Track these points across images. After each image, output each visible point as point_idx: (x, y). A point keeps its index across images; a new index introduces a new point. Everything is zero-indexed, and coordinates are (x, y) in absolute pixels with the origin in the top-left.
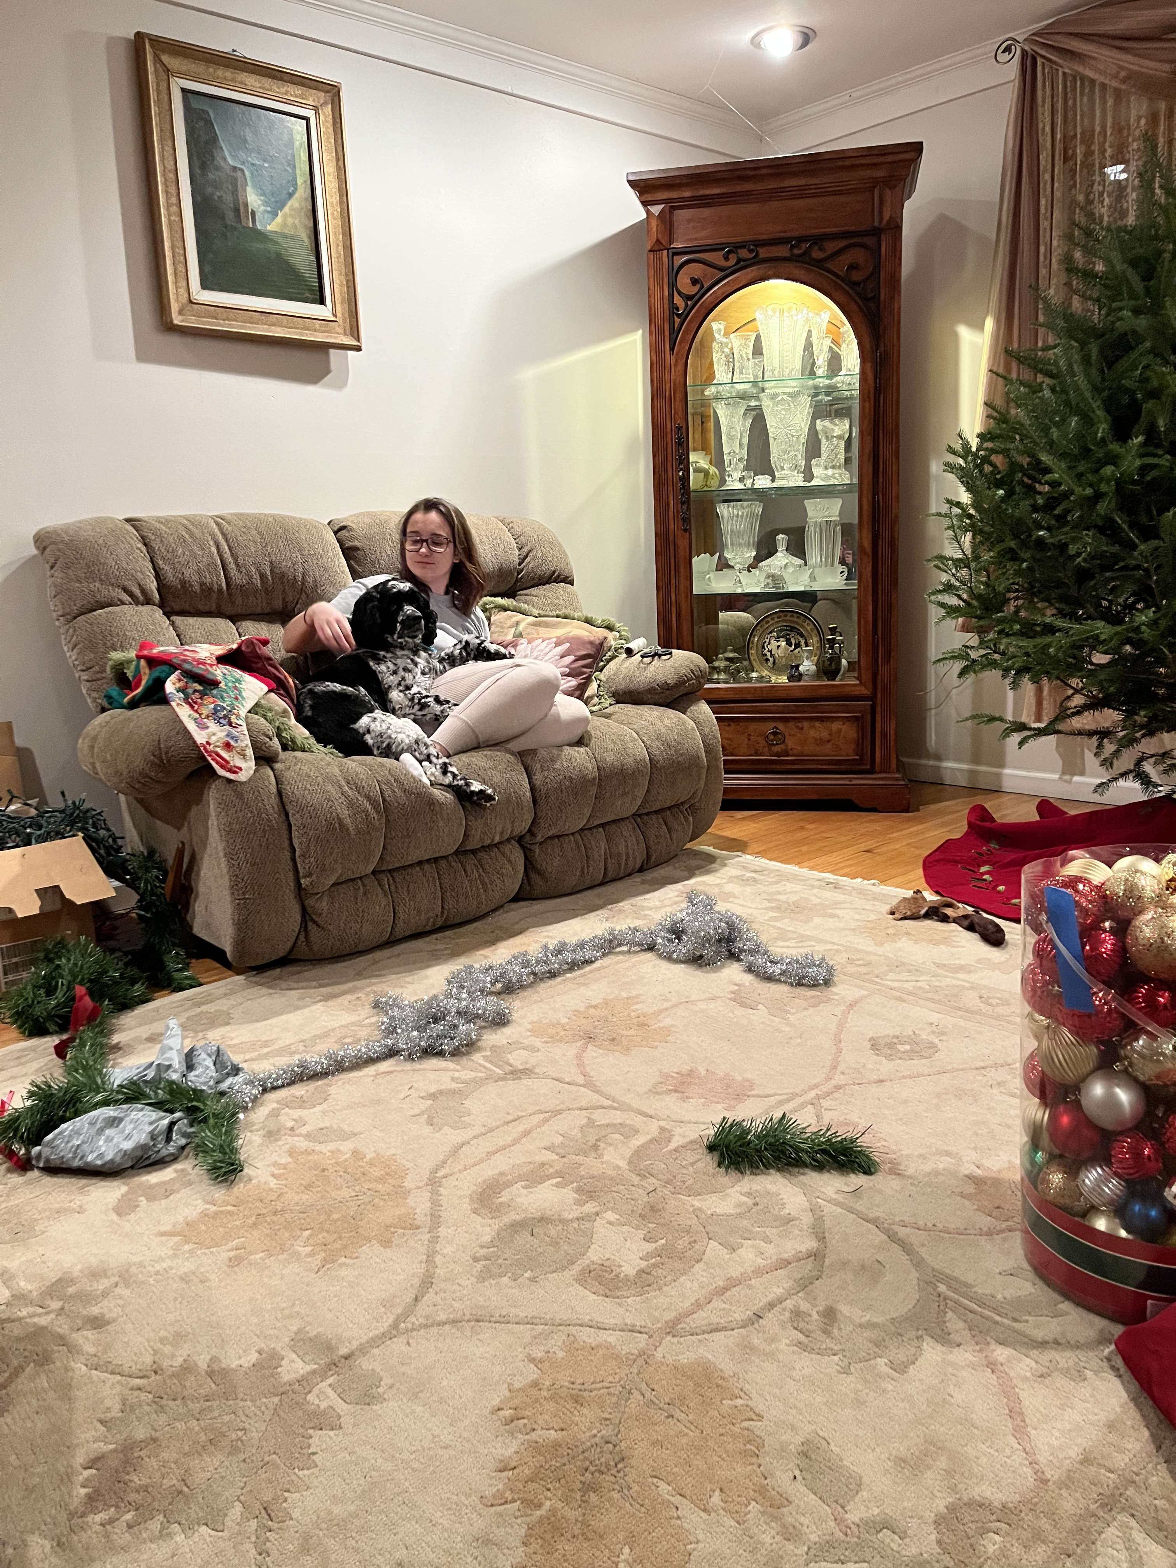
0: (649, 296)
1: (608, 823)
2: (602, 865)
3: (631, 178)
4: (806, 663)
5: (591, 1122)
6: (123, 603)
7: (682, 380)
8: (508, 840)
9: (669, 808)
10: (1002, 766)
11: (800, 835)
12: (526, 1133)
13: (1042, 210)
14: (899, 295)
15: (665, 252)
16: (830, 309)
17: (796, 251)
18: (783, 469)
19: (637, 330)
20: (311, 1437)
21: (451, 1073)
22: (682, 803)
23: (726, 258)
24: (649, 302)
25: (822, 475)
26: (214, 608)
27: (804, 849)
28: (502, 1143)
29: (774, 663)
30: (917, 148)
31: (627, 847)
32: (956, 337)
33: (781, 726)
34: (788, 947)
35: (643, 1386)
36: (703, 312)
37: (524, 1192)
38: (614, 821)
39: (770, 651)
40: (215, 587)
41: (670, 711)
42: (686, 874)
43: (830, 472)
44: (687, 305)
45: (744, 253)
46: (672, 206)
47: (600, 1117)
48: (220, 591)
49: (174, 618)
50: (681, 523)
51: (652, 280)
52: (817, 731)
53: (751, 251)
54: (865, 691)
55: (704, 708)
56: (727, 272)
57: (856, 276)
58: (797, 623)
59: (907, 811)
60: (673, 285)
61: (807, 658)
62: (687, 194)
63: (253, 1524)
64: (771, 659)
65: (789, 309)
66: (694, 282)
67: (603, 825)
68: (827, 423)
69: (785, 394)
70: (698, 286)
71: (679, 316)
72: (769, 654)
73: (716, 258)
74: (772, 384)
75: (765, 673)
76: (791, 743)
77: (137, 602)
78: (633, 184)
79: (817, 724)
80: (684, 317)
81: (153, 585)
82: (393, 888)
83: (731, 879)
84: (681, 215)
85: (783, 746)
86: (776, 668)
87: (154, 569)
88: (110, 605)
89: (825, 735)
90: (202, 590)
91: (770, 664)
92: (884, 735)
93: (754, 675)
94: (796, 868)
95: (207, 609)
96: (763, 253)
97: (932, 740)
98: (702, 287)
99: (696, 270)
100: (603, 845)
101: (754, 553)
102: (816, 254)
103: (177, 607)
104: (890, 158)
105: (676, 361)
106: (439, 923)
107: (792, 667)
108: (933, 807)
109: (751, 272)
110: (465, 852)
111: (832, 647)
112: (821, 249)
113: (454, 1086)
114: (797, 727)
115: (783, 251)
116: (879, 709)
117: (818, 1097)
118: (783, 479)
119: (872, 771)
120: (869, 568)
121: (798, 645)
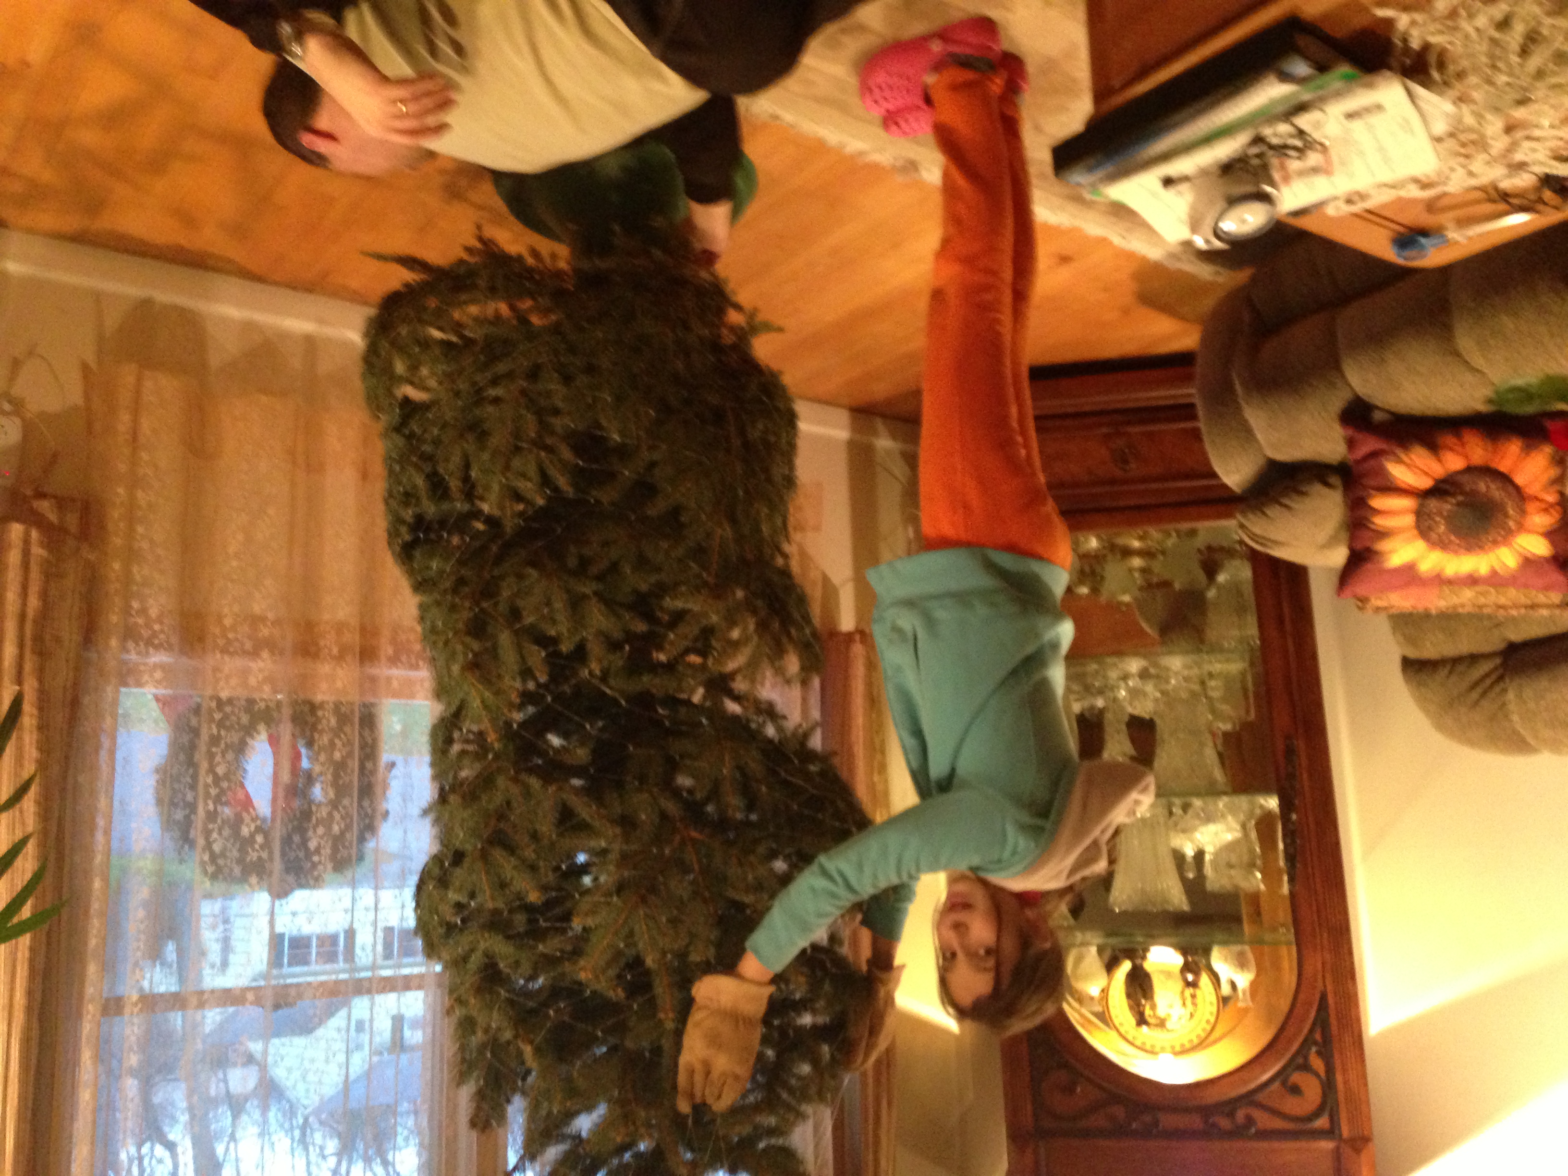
0: (1365, 1075)
7: (1302, 951)
15: (1344, 1136)
17: (1147, 1118)
23: (1251, 1119)
33: (1118, 473)
36: (1278, 1046)
45: (1224, 1123)
53: (1214, 1125)
56: (1248, 1098)
57: (1062, 1077)
60: (1328, 1086)
66: (1295, 1090)
71: (1315, 1043)
73: (1264, 1120)
76: (1102, 452)
80: (1307, 1043)
85: (1114, 446)
96: (1196, 1122)
98: (1285, 1083)
99: (1294, 1106)
102: (1119, 1112)
109: (1213, 1097)
112: (1113, 1118)
114: (1097, 473)
115: (1168, 1121)
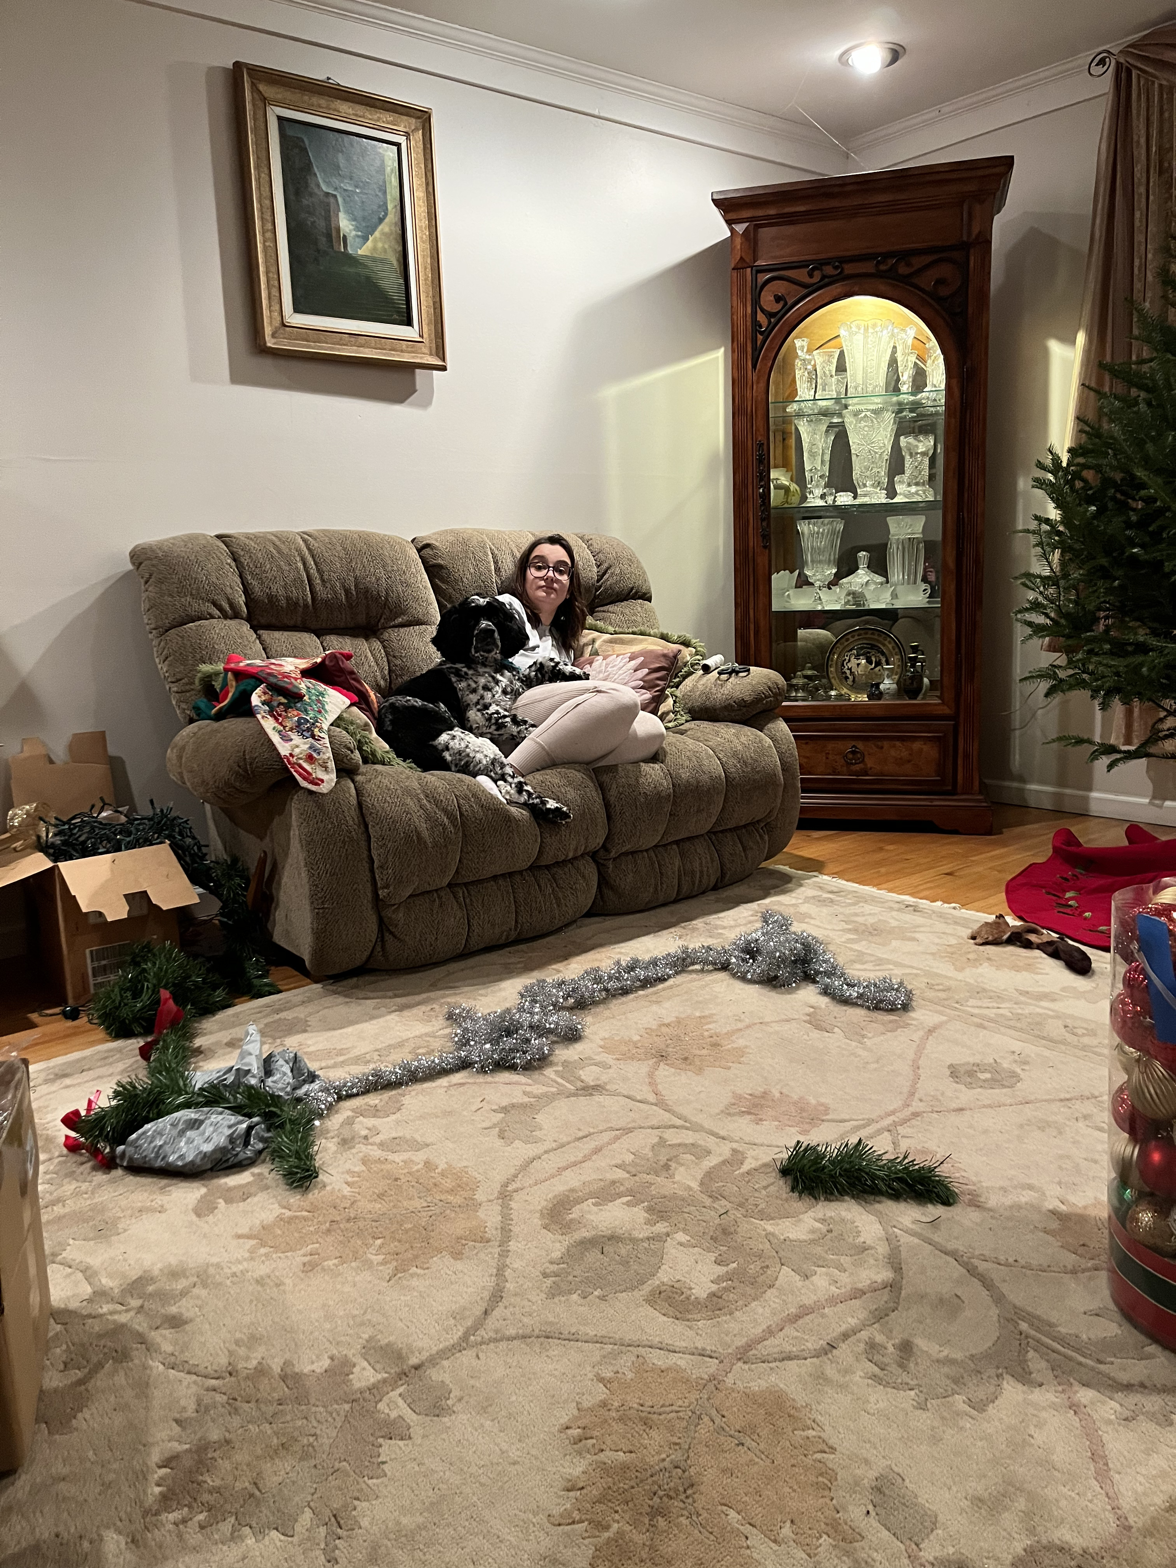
0: (732, 315)
1: (683, 840)
2: (676, 881)
3: (715, 197)
4: (886, 681)
5: (662, 1141)
6: (212, 617)
7: (764, 397)
8: (582, 855)
9: (745, 826)
10: (1090, 789)
11: (879, 856)
12: (597, 1151)
13: (1137, 223)
14: (988, 309)
15: (749, 270)
16: (916, 324)
17: (883, 267)
18: (865, 485)
19: (720, 347)
20: (381, 1446)
21: (523, 1087)
22: (758, 822)
23: (811, 275)
24: (732, 319)
25: (905, 492)
26: (299, 622)
27: (883, 870)
28: (573, 1159)
29: (854, 681)
30: (1009, 162)
31: (701, 864)
32: (1046, 352)
33: (860, 745)
34: (865, 970)
35: (714, 1412)
36: (787, 329)
37: (595, 1209)
38: (689, 839)
39: (850, 669)
40: (301, 601)
41: (747, 728)
42: (760, 893)
43: (913, 489)
44: (770, 322)
45: (829, 270)
46: (757, 224)
47: (673, 1137)
48: (306, 606)
49: (261, 632)
50: (760, 539)
51: (735, 298)
52: (896, 751)
53: (836, 268)
54: (946, 711)
55: (782, 726)
56: (811, 289)
57: (944, 292)
58: (878, 641)
59: (989, 831)
60: (756, 302)
61: (888, 677)
62: (772, 212)
63: (323, 1530)
64: (851, 678)
65: (875, 325)
66: (778, 299)
67: (677, 842)
68: (911, 440)
69: (868, 410)
70: (782, 303)
71: (762, 333)
72: (848, 672)
73: (801, 275)
74: (855, 400)
75: (845, 691)
76: (870, 762)
77: (226, 617)
78: (717, 203)
79: (898, 744)
80: (766, 334)
81: (241, 600)
82: (468, 901)
83: (807, 900)
84: (765, 234)
85: (861, 765)
86: (856, 687)
87: (243, 584)
88: (200, 619)
89: (905, 754)
90: (288, 603)
91: (850, 682)
92: (966, 756)
93: (833, 693)
94: (874, 890)
95: (292, 623)
96: (849, 269)
97: (1016, 760)
98: (786, 303)
99: (780, 287)
100: (677, 862)
101: (834, 571)
102: (903, 270)
103: (263, 621)
104: (980, 173)
105: (758, 378)
106: (513, 935)
107: (872, 685)
108: (1018, 830)
109: (836, 289)
110: (539, 867)
111: (913, 666)
112: (908, 265)
113: (526, 1099)
114: (877, 747)
115: (868, 267)
116: (961, 729)
117: (895, 1124)
118: (865, 495)
119: (953, 792)
120: (953, 587)
121: (878, 664)
